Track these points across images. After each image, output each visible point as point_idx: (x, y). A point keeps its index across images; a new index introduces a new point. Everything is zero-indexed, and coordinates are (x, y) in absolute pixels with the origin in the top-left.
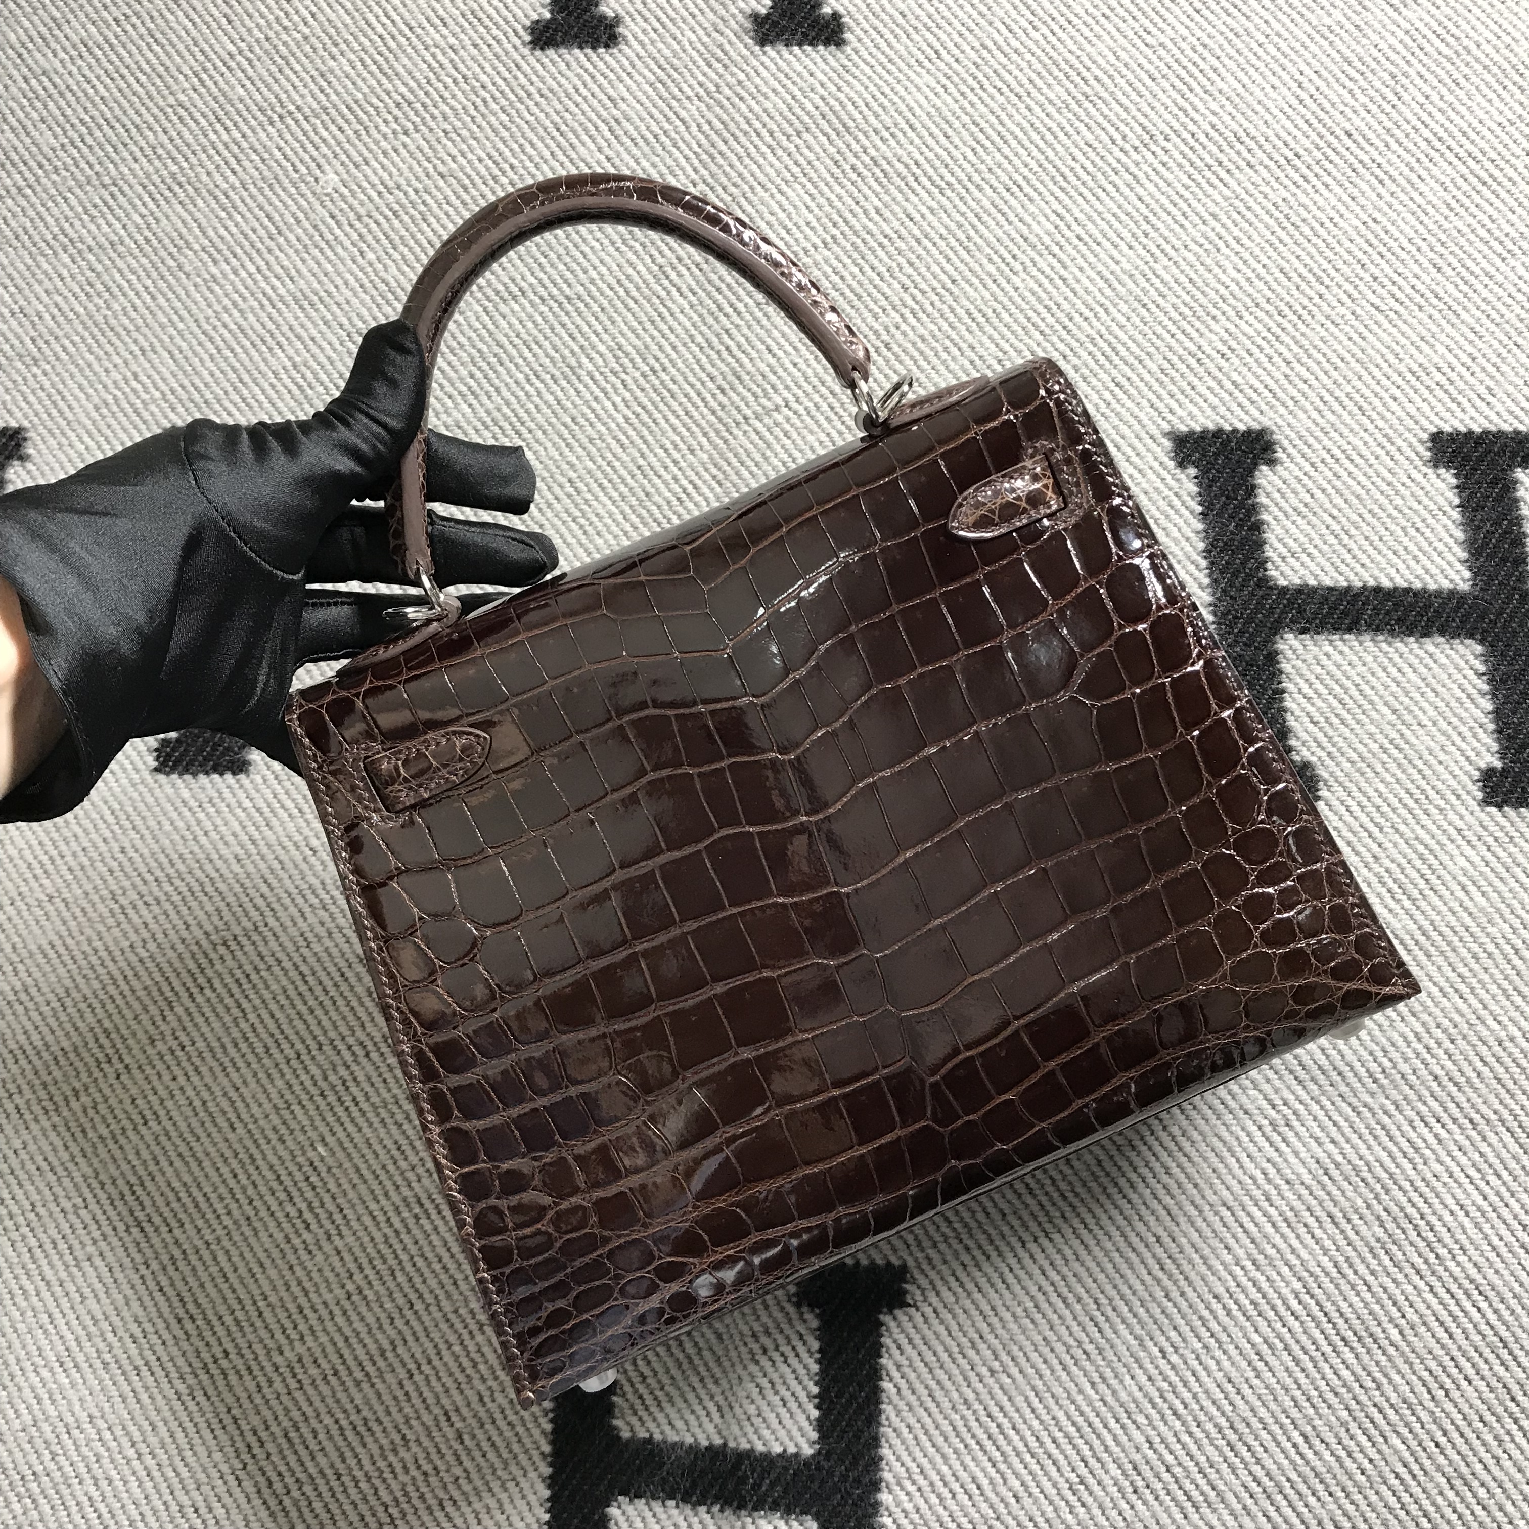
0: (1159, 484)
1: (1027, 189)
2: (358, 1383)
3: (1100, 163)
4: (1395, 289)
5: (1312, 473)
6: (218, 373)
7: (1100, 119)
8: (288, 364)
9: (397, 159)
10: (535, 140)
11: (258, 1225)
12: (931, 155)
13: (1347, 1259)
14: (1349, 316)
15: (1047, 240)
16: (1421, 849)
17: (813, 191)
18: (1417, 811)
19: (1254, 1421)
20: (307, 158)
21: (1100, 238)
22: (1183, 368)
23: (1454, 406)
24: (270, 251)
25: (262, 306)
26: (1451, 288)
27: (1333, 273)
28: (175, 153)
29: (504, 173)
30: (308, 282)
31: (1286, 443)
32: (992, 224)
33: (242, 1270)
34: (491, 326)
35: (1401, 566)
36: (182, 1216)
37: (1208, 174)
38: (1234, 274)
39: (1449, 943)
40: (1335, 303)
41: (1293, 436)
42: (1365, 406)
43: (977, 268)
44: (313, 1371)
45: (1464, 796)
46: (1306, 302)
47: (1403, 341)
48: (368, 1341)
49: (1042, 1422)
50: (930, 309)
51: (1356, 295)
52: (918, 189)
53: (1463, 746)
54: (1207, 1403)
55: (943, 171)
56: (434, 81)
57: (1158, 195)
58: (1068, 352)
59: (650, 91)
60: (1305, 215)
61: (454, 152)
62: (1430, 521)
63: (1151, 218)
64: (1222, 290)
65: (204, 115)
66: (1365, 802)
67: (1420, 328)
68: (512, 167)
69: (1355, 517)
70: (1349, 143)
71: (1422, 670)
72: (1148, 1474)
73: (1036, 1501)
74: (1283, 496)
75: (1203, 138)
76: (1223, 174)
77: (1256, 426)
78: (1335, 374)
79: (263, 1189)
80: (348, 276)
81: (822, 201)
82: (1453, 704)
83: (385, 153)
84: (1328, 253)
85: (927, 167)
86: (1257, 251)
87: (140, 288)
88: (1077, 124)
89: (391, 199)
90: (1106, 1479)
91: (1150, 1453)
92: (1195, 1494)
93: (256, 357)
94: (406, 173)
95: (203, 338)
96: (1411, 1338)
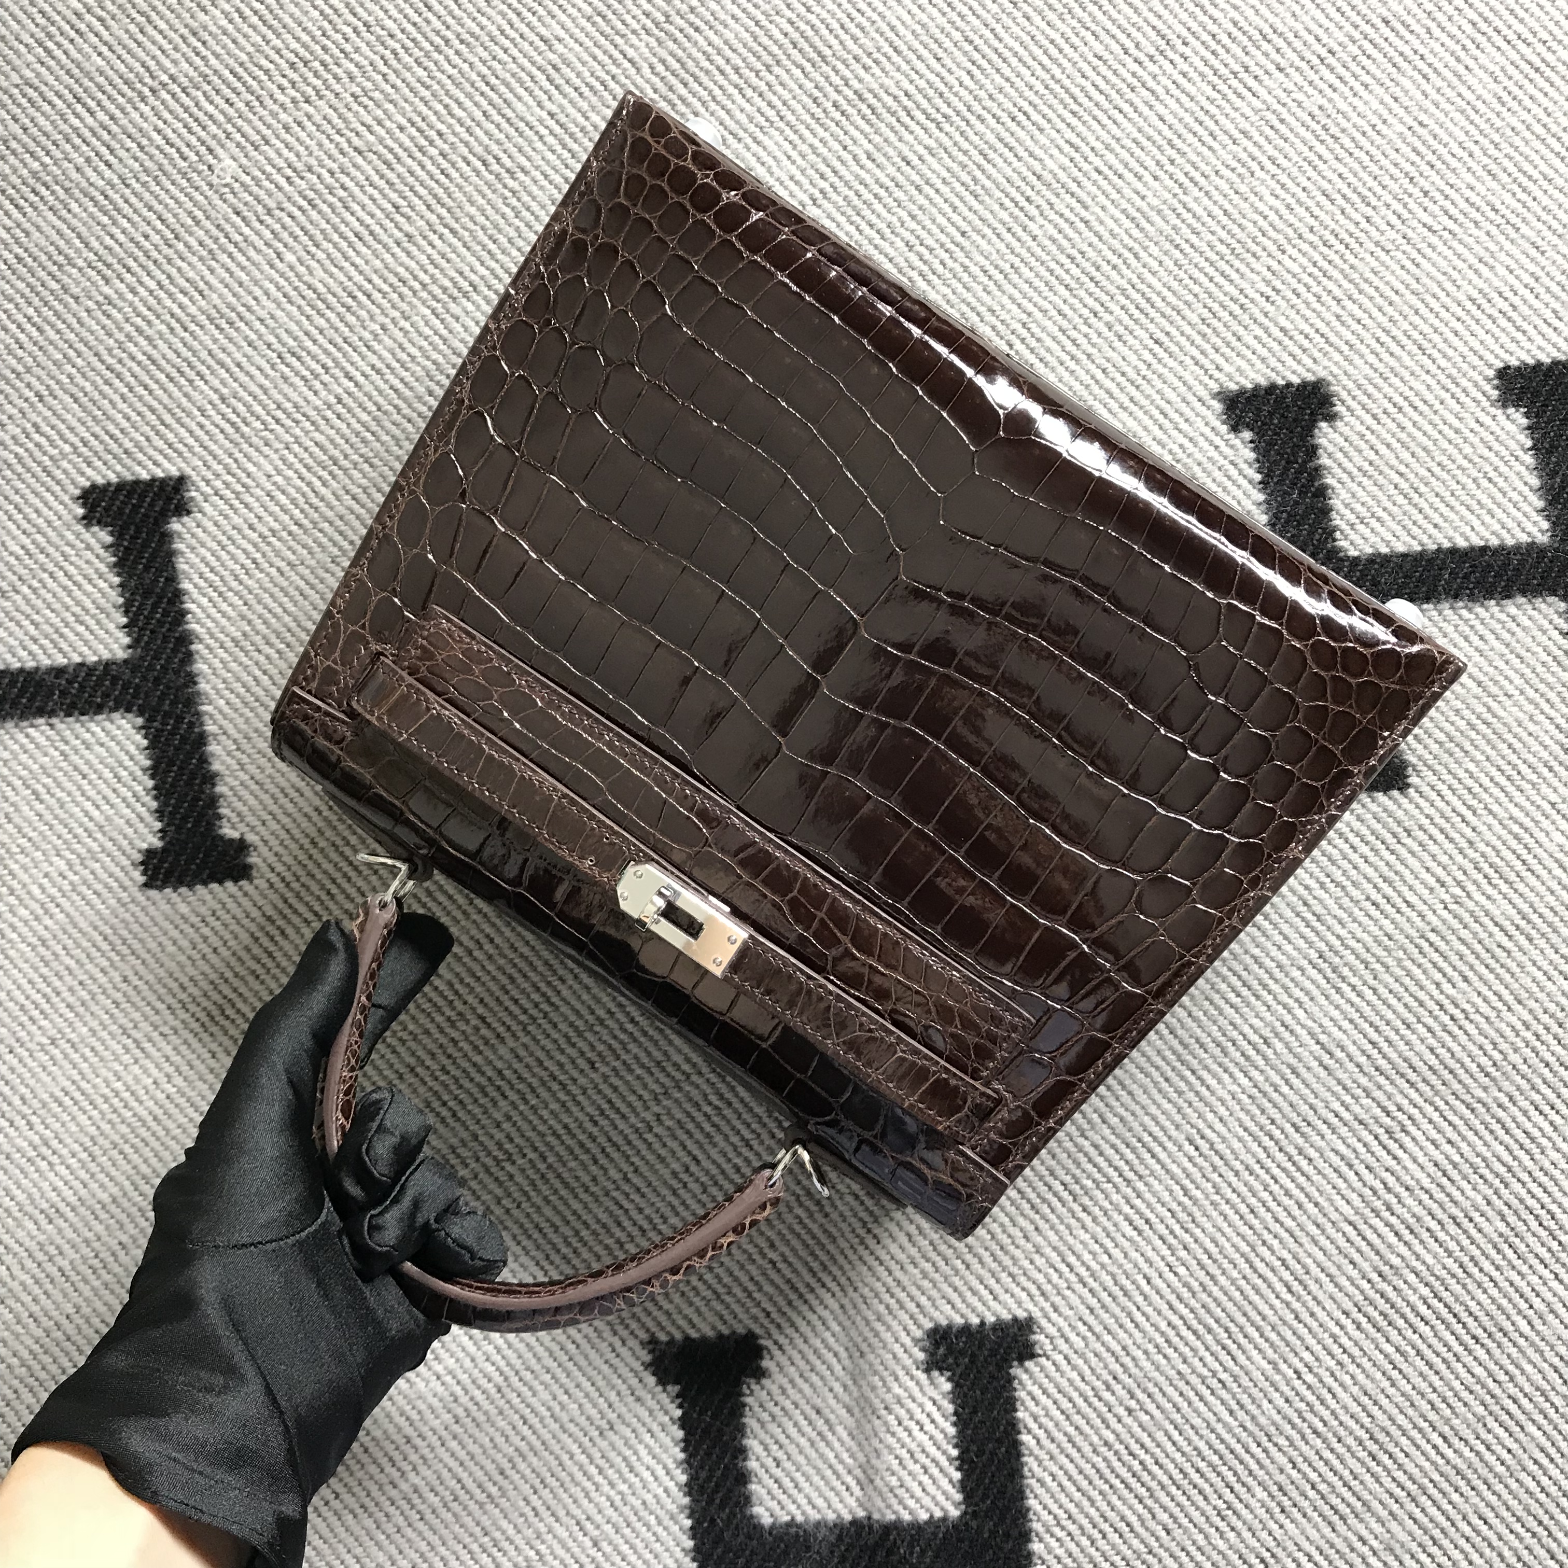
0: (1213, 453)
1: (1035, 117)
3: (1114, 79)
4: (1447, 204)
5: (1375, 426)
6: (133, 415)
7: (1109, 25)
8: (215, 397)
9: (303, 135)
10: (462, 97)
12: (922, 84)
13: (1472, 1259)
14: (1400, 241)
15: (1062, 176)
16: (1516, 828)
18: (1511, 789)
19: (1393, 1430)
20: (193, 140)
21: (1121, 169)
22: (1225, 315)
23: (1519, 336)
24: (169, 261)
25: (172, 329)
26: (1508, 198)
27: (1379, 190)
28: (32, 145)
29: (431, 143)
30: (220, 296)
31: (1344, 395)
32: (999, 161)
34: (444, 332)
35: (1476, 523)
37: (1234, 83)
38: (1272, 201)
39: (1550, 925)
40: (1384, 227)
41: (1351, 385)
42: (1425, 344)
43: (988, 216)
46: (1352, 228)
47: (1460, 265)
49: (1184, 1454)
50: (940, 269)
51: (1406, 215)
52: (913, 125)
53: (1552, 713)
54: (1345, 1418)
55: (938, 102)
56: (331, 32)
57: (1181, 113)
58: (1098, 308)
59: (588, 26)
60: (1344, 124)
61: (369, 120)
62: (1503, 469)
63: (1176, 141)
64: (1261, 222)
66: (1456, 785)
67: (1477, 248)
68: (440, 134)
69: (1423, 472)
70: (1387, 32)
71: (1505, 635)
72: (1295, 1494)
73: (1186, 1531)
74: (1346, 455)
75: (1225, 40)
76: (1251, 82)
77: (1310, 378)
78: (1389, 310)
80: (267, 284)
81: (804, 148)
82: (1540, 669)
83: (287, 128)
84: (1373, 168)
85: (919, 98)
86: (1295, 171)
87: (20, 318)
88: (1083, 32)
89: (303, 185)
90: (1253, 1503)
91: (1294, 1473)
92: (1342, 1507)
93: (177, 393)
94: (317, 152)
95: (108, 374)
96: (1540, 1328)
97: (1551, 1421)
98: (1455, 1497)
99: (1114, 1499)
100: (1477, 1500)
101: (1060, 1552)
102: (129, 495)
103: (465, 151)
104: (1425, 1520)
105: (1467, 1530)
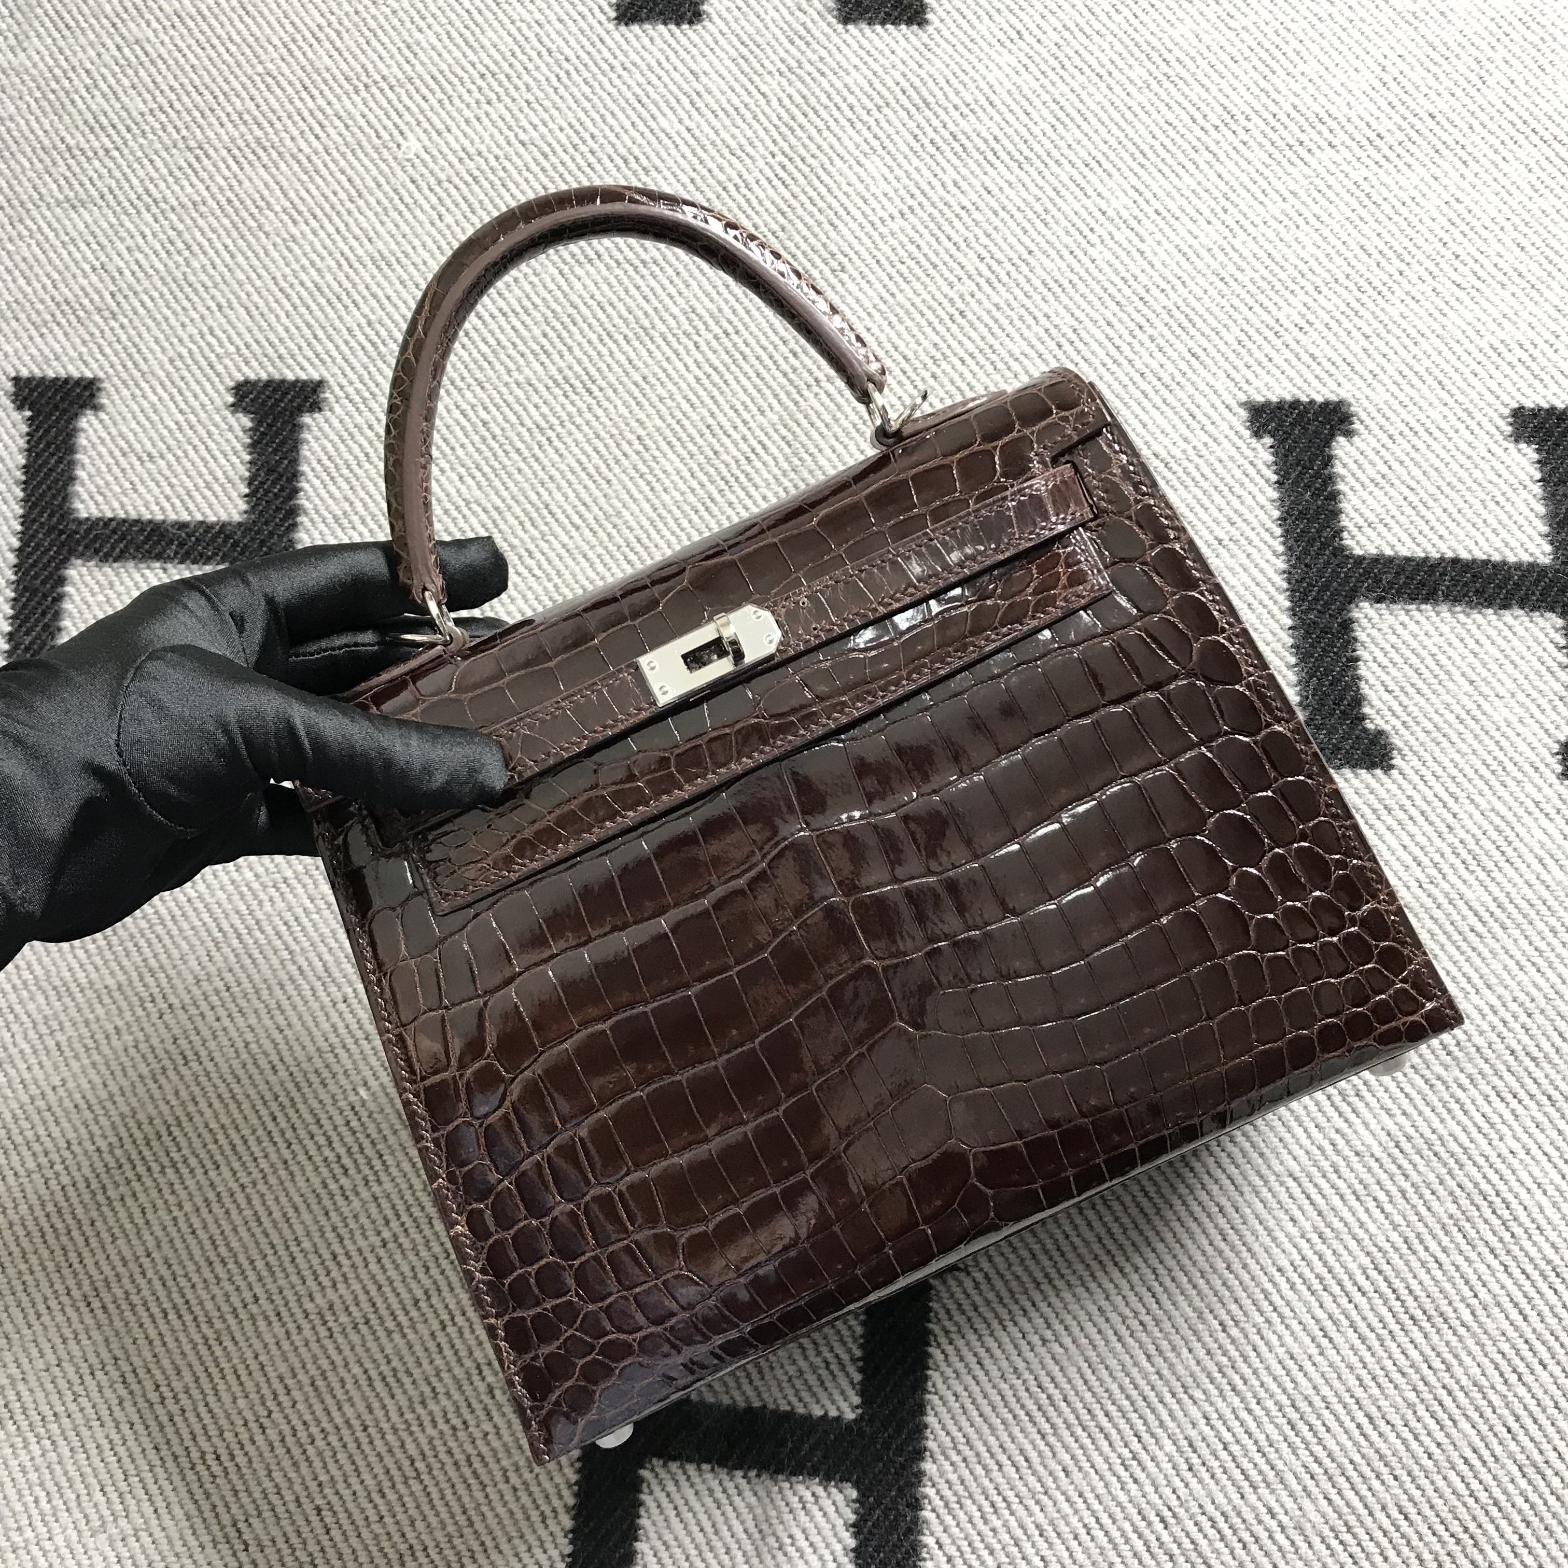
0: (1233, 452)
1: (1106, 165)
2: (389, 1333)
3: (1180, 142)
4: (1476, 267)
5: (1391, 445)
6: (293, 330)
7: (1181, 99)
8: (363, 322)
9: (479, 128)
10: (617, 111)
11: (294, 1168)
12: (1010, 131)
13: (1418, 1236)
14: (1430, 293)
15: (1125, 214)
16: (1497, 821)
17: (891, 163)
18: (1494, 782)
19: (1317, 1400)
20: (390, 125)
21: (1179, 213)
22: (1260, 340)
23: (1536, 383)
24: (349, 213)
25: (340, 266)
26: (1535, 267)
27: (1414, 250)
28: (261, 119)
29: (584, 142)
30: (385, 243)
31: (1363, 415)
32: (1070, 198)
33: (277, 1215)
34: (565, 287)
35: (1480, 539)
36: (218, 1158)
37: (1289, 153)
38: (1314, 250)
39: (1525, 916)
40: (1415, 280)
41: (1371, 408)
42: (1445, 381)
43: (1054, 240)
44: (344, 1319)
45: (1542, 768)
46: (1386, 278)
47: (1484, 318)
48: (401, 1290)
49: (1094, 1395)
50: (1005, 279)
51: (1436, 272)
52: (997, 163)
53: (1542, 718)
54: (1268, 1380)
55: (1022, 146)
56: (518, 53)
57: (1238, 173)
58: (1144, 323)
59: (732, 66)
60: (1386, 194)
61: (536, 121)
62: (1510, 494)
63: (1230, 194)
64: (1301, 266)
65: (290, 83)
66: (1440, 771)
67: (1503, 306)
68: (593, 136)
69: (1433, 490)
70: (1432, 124)
71: (1500, 641)
72: (1205, 1452)
73: (1086, 1476)
74: (1360, 467)
75: (1284, 119)
76: (1304, 154)
77: (1333, 398)
78: (1415, 349)
79: (302, 1133)
81: (901, 174)
82: (1532, 676)
83: (467, 122)
84: (1409, 231)
85: (1005, 141)
86: (1337, 229)
87: (219, 246)
88: (1158, 103)
89: (471, 165)
90: (1160, 1455)
91: (1207, 1430)
92: (1253, 1473)
93: (332, 314)
94: (488, 140)
95: (279, 295)
96: (1484, 1319)
97: (1487, 1421)
98: (1376, 1484)
99: (1016, 1430)
100: (1399, 1491)
101: (953, 1477)
102: (275, 390)
103: (611, 151)
104: (1341, 1503)
105: (1386, 1523)
